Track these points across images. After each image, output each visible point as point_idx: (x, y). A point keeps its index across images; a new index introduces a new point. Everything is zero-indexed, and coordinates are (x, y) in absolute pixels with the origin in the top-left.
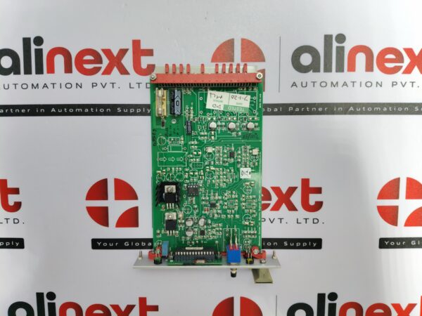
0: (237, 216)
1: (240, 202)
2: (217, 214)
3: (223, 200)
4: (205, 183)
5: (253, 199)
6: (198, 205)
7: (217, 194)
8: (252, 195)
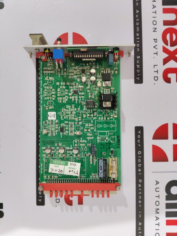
0: (58, 84)
1: (56, 94)
2: (73, 86)
3: (69, 96)
4: (82, 108)
5: (46, 97)
6: (87, 92)
7: (73, 100)
8: (47, 100)
